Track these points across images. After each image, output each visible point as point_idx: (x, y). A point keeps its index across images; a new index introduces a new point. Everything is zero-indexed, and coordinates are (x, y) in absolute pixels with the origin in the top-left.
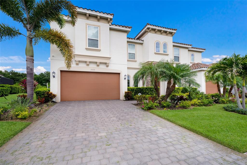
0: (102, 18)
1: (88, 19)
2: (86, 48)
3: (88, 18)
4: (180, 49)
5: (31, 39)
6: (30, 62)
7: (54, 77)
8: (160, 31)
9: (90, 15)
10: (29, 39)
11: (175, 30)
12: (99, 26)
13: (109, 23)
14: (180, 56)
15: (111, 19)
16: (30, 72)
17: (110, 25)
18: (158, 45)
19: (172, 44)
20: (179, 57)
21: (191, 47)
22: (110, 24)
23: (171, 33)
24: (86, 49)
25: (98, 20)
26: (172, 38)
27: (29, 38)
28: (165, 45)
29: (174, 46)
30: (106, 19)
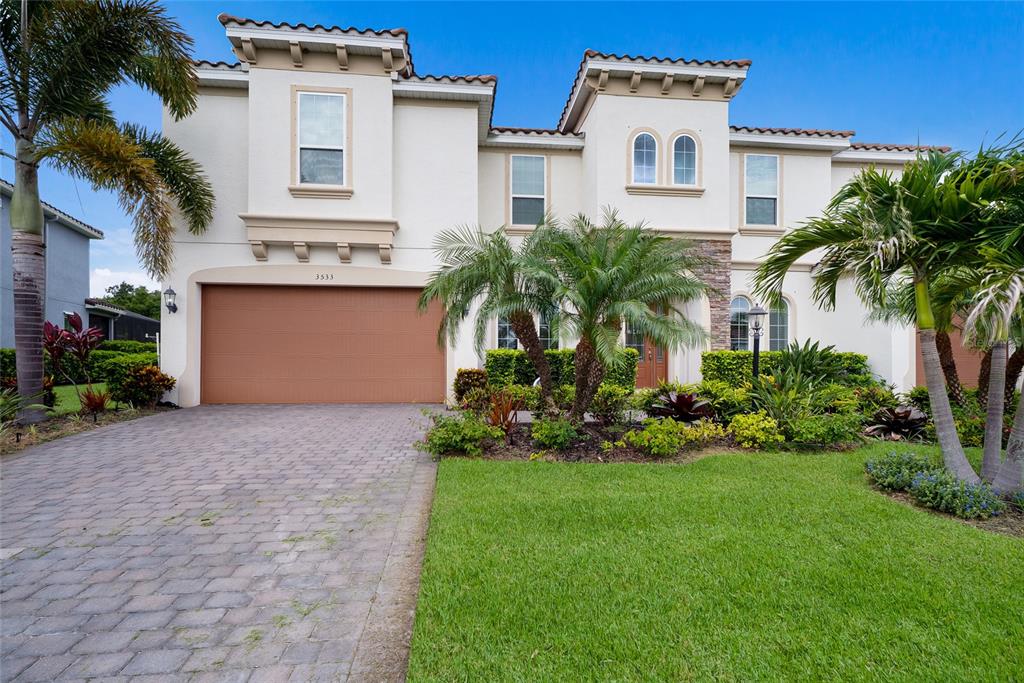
0: (355, 55)
1: (301, 67)
2: (293, 186)
3: (299, 65)
4: (785, 157)
5: (27, 168)
6: (21, 255)
7: (173, 309)
8: (657, 80)
9: (307, 51)
10: (22, 168)
11: (739, 66)
12: (347, 92)
13: (389, 72)
14: (781, 196)
15: (396, 56)
16: (25, 291)
17: (395, 81)
18: (644, 149)
19: (728, 136)
20: (775, 199)
21: (846, 143)
22: (395, 75)
23: (720, 84)
24: (291, 190)
25: (344, 67)
26: (726, 105)
27: (22, 162)
28: (685, 147)
29: (735, 146)
30: (373, 56)
